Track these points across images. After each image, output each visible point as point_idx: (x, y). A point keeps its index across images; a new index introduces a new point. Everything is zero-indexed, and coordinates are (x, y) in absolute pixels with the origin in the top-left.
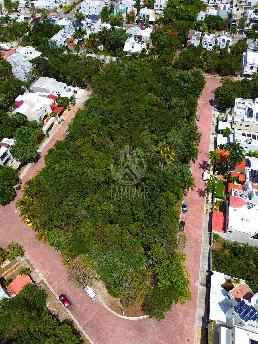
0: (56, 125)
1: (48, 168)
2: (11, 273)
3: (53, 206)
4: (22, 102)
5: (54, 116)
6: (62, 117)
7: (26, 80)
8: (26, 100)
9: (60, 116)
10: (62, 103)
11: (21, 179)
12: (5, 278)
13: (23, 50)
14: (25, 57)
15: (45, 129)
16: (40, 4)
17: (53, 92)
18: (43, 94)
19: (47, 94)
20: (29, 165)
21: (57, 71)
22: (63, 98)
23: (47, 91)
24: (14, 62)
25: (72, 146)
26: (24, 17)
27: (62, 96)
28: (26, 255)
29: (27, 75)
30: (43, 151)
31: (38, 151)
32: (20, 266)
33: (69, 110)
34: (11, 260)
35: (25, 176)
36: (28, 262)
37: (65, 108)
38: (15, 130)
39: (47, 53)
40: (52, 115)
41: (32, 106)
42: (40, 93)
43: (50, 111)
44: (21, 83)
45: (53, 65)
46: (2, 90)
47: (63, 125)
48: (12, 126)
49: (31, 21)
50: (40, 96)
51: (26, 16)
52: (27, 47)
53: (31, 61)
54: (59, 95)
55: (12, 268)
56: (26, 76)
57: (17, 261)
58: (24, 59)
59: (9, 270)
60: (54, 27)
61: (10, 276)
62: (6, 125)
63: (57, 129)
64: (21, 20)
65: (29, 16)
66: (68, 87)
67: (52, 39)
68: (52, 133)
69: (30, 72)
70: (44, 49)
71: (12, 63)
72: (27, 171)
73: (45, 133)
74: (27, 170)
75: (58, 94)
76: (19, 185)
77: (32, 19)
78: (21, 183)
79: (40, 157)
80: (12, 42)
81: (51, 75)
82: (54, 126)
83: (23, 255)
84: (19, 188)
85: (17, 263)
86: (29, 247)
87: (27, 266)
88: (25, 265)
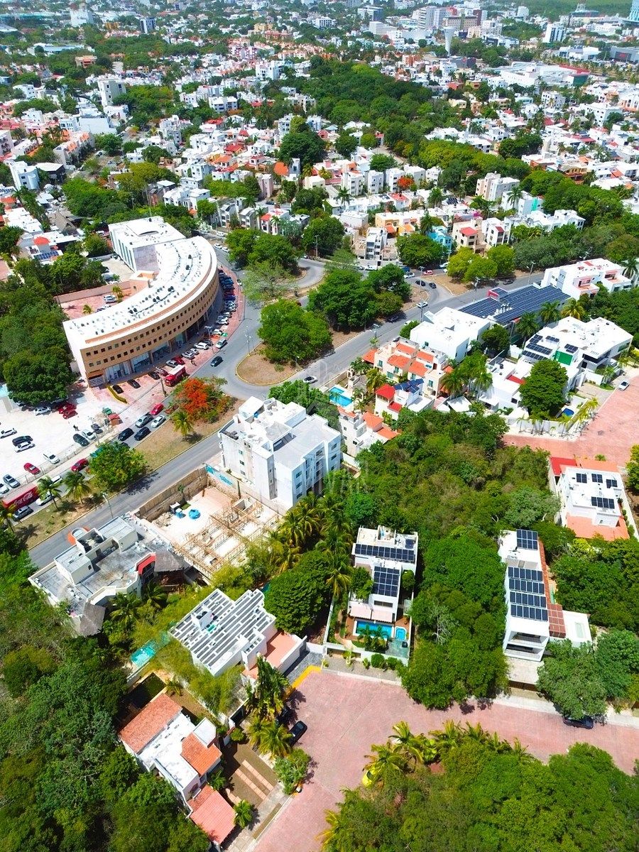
2: (248, 781)
11: (495, 701)
12: (238, 772)
20: (549, 707)
28: (290, 799)
30: (614, 728)
31: (610, 711)
32: (263, 796)
35: (509, 709)
36: (274, 813)
55: (260, 778)
57: (274, 784)
59: (255, 773)
61: (244, 785)
72: (526, 707)
74: (529, 708)
76: (476, 706)
78: (483, 708)
79: (589, 728)
83: (290, 791)
84: (467, 709)
85: (270, 787)
86: (311, 800)
87: (263, 815)
88: (266, 808)
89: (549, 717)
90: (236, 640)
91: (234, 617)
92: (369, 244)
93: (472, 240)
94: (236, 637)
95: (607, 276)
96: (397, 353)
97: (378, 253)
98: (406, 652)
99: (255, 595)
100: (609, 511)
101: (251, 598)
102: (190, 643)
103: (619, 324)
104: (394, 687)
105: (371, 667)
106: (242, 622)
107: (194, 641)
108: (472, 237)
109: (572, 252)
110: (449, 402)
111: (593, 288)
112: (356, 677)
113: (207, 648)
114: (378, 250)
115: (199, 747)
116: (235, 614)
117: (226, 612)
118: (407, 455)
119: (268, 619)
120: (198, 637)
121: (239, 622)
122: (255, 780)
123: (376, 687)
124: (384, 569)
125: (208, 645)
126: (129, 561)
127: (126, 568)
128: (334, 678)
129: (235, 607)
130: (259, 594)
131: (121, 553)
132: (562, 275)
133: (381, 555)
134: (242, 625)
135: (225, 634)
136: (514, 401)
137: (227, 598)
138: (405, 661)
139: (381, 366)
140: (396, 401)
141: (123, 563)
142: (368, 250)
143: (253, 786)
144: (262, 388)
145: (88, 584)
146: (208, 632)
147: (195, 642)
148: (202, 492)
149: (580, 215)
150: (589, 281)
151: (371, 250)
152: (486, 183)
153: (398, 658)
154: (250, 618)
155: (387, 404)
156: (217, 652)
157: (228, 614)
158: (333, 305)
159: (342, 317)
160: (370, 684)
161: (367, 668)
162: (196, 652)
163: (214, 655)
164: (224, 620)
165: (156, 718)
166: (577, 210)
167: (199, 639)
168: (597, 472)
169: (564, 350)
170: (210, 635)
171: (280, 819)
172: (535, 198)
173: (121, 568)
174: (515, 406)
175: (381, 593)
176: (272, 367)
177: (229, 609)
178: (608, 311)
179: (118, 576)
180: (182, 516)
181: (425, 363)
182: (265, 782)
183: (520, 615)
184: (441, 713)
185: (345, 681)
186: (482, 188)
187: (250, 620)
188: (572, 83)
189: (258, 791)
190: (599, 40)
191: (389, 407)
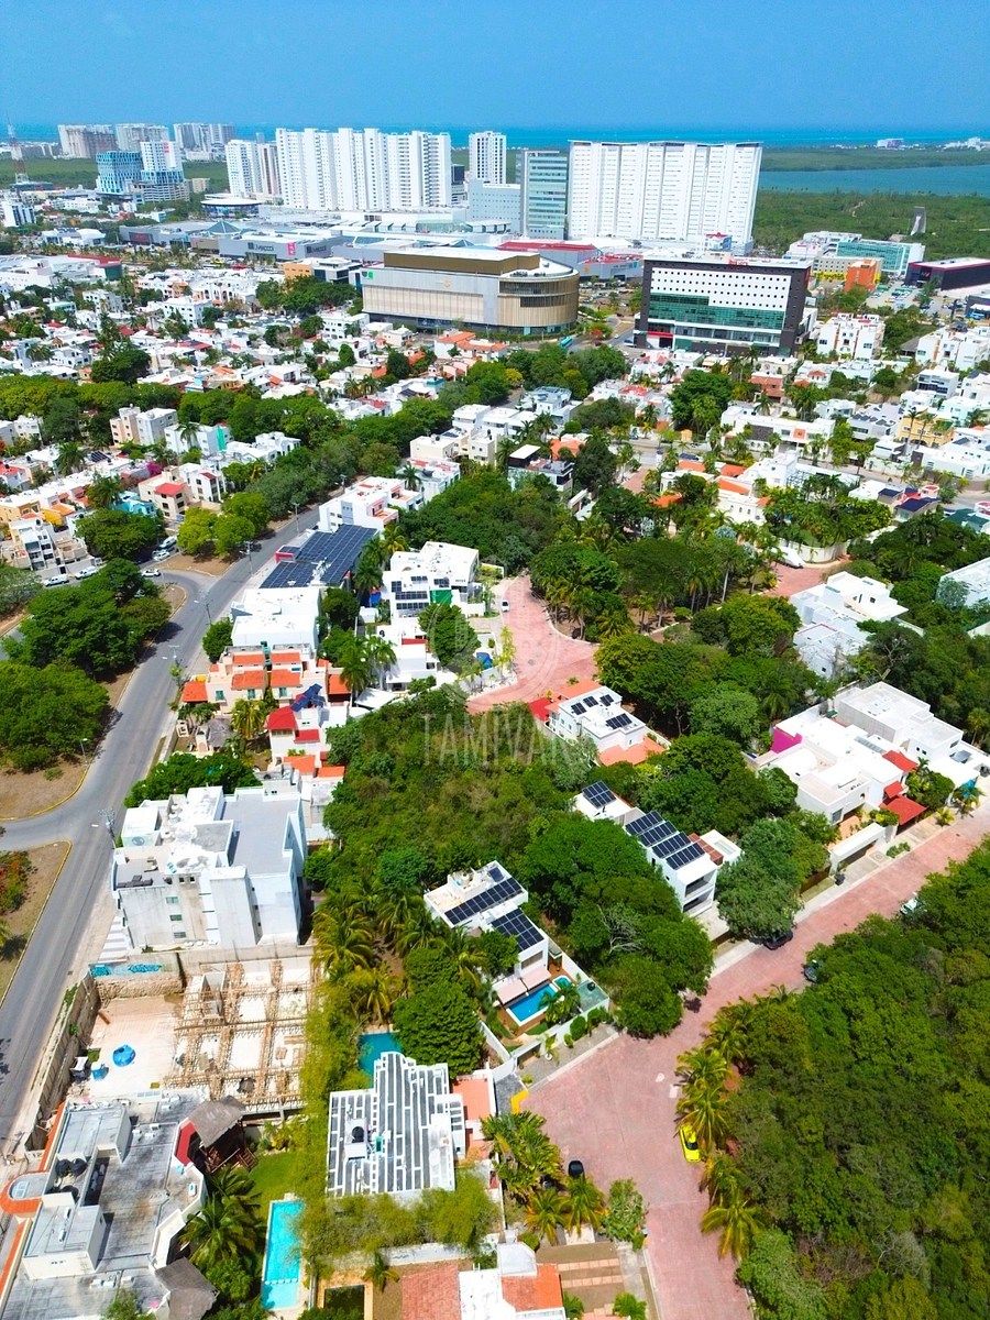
0: (878, 856)
1: (830, 1001)
2: (586, 1282)
3: (804, 1144)
4: (797, 740)
5: (884, 824)
6: (906, 836)
7: (828, 675)
8: (810, 739)
9: (901, 829)
10: (922, 791)
12: (566, 1284)
13: (848, 584)
14: (849, 607)
15: (839, 851)
16: (945, 460)
17: (905, 745)
18: (873, 740)
19: (887, 746)
20: (746, 948)
21: (943, 684)
22: (934, 778)
23: (887, 733)
24: (809, 611)
25: (932, 962)
26: (882, 486)
27: (932, 767)
28: (646, 1252)
29: (840, 662)
30: (805, 923)
32: (618, 1279)
33: (941, 823)
34: (599, 1235)
36: (647, 1282)
37: (931, 809)
38: (750, 820)
39: (921, 614)
40: (880, 818)
41: (823, 765)
42: (863, 734)
43: (874, 802)
44: (810, 679)
45: (939, 661)
46: (752, 685)
47: (902, 865)
48: (748, 803)
49: (899, 503)
50: (860, 741)
51: (890, 488)
52: (867, 579)
53: (863, 626)
54: (924, 762)
55: (594, 1264)
56: (834, 664)
57: (614, 1254)
58: (842, 611)
59: (584, 1265)
60: (972, 538)
61: (587, 1290)
62: (732, 794)
63: (878, 870)
64: (868, 492)
65: (900, 487)
66: (964, 746)
67: (957, 576)
68: (856, 876)
69: (849, 658)
70: (917, 597)
71: (800, 612)
73: (834, 868)
74: (735, 960)
75: (923, 756)
76: (698, 996)
77: (904, 499)
78: (705, 993)
79: (791, 938)
80: (817, 549)
81: (917, 688)
82: (868, 853)
83: (638, 1244)
84: (695, 1006)
85: (613, 1262)
86: (665, 1231)
87: (640, 1297)
88: (635, 1287)
89: (756, 954)
90: (425, 1131)
91: (391, 1109)
92: (28, 546)
93: (180, 500)
94: (421, 1128)
95: (393, 496)
96: (237, 670)
97: (50, 556)
98: (600, 994)
99: (387, 1062)
100: (630, 727)
101: (386, 1069)
102: (370, 1187)
103: (452, 542)
104: (614, 1043)
105: (574, 1043)
106: (407, 1104)
107: (372, 1181)
108: (179, 496)
109: (321, 480)
110: (358, 702)
111: (392, 513)
112: (568, 1067)
113: (400, 1172)
114: (47, 552)
115: (526, 1282)
116: (387, 1104)
117: (372, 1111)
118: (386, 782)
119: (436, 1074)
120: (372, 1172)
121: (404, 1108)
122: (592, 1273)
123: (598, 1059)
124: (503, 919)
125: (396, 1168)
126: (149, 1165)
127: (159, 1178)
128: (550, 1087)
129: (378, 1095)
130: (390, 1056)
131: (122, 1165)
132: (347, 508)
133: (484, 907)
134: (411, 1107)
135: (403, 1136)
136: (429, 666)
137: (356, 1093)
138: (606, 1003)
139: (222, 698)
140: (301, 728)
141: (143, 1175)
142: (32, 556)
143: (597, 1281)
144: (51, 815)
145: (118, 1249)
146: (378, 1154)
147: (376, 1180)
148: (98, 1019)
149: (288, 435)
150: (380, 507)
151: (36, 555)
152: (128, 423)
153: (598, 1006)
154: (412, 1092)
155: (293, 737)
156: (417, 1164)
157: (378, 1111)
158: (75, 645)
159: (98, 657)
160: (590, 1061)
161: (571, 1047)
162: (390, 1189)
163: (418, 1174)
164: (382, 1123)
165: (435, 1308)
166: (283, 430)
167: (377, 1172)
168: (587, 695)
169: (437, 588)
170: (385, 1155)
171: (659, 1281)
172: (216, 427)
173: (148, 1184)
174: (433, 672)
175: (526, 947)
176: (39, 777)
177: (372, 1104)
178: (431, 531)
179: (157, 1198)
180: (103, 1072)
181: (289, 667)
182: (604, 1263)
183: (681, 864)
184: (678, 1029)
185: (564, 1081)
186: (122, 430)
187: (415, 1094)
188: (104, 276)
189: (608, 1280)
190: (88, 219)
191: (296, 741)
